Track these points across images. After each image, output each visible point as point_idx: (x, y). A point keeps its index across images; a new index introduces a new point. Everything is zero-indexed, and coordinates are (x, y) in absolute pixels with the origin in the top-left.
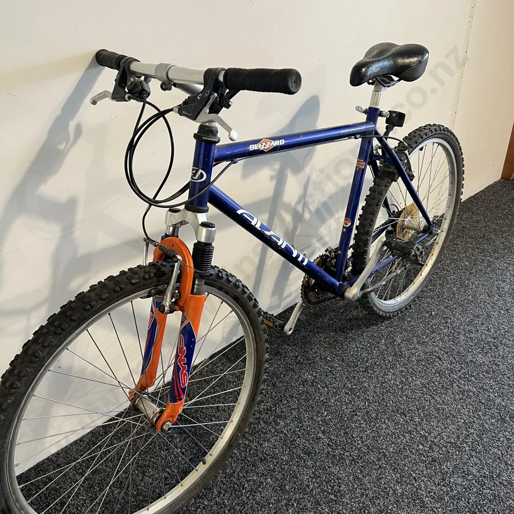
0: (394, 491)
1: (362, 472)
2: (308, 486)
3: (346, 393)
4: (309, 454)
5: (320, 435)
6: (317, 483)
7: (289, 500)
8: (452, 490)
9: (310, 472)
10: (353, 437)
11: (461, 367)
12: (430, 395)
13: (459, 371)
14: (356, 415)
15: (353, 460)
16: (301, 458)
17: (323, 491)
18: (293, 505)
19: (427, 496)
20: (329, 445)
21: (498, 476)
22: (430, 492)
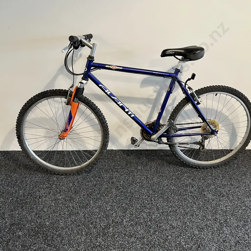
0: (122, 204)
1: (120, 195)
2: (102, 189)
3: (145, 177)
4: (112, 183)
5: (122, 182)
6: (105, 190)
7: (93, 188)
8: (139, 215)
9: (107, 187)
10: (130, 187)
11: (197, 193)
12: (171, 193)
13: (194, 194)
14: (139, 183)
15: (122, 192)
16: (109, 182)
17: (104, 192)
18: (93, 190)
19: (129, 212)
20: (121, 185)
21: (159, 223)
22: (131, 211)
